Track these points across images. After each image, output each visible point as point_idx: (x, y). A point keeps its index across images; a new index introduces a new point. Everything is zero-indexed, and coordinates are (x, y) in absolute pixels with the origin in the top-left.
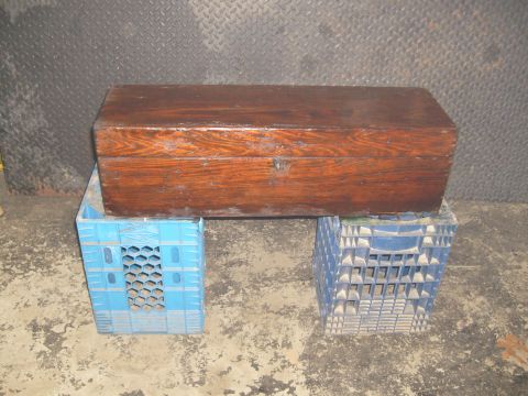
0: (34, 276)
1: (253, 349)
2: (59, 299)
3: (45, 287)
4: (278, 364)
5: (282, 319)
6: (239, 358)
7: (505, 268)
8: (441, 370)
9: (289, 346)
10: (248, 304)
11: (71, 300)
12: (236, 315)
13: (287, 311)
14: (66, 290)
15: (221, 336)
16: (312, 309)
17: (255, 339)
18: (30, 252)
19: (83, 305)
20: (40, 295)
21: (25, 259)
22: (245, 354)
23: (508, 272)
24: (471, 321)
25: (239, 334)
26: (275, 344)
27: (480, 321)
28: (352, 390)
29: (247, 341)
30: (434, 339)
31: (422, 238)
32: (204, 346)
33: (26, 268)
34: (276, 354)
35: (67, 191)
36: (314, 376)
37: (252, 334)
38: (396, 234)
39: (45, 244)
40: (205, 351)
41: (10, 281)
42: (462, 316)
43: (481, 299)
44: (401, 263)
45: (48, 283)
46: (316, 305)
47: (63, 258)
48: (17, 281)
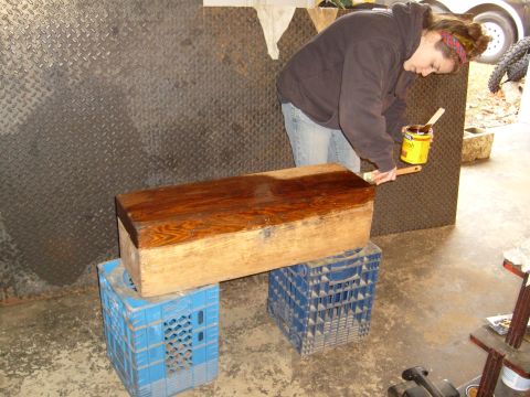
0: (42, 374)
1: (256, 381)
2: (76, 386)
3: (58, 380)
4: (279, 386)
5: (265, 355)
6: (250, 390)
7: (399, 282)
8: (389, 359)
9: (280, 371)
10: (235, 350)
11: (88, 384)
12: (230, 359)
13: (266, 348)
14: (78, 377)
15: (227, 379)
16: (282, 342)
17: (253, 373)
18: (24, 355)
19: (100, 385)
20: (57, 388)
21: (23, 362)
22: (252, 386)
23: (402, 284)
24: (393, 322)
25: (239, 373)
26: (270, 373)
27: (399, 321)
28: (339, 388)
29: (248, 377)
30: (375, 340)
31: (361, 267)
32: (218, 389)
33: (29, 369)
34: (274, 379)
35: (29, 297)
36: (309, 386)
37: (250, 370)
38: (345, 267)
39: (35, 346)
40: (222, 391)
41: (21, 383)
42: (386, 321)
43: (393, 306)
44: (348, 288)
45: (58, 376)
46: (285, 338)
47: (59, 353)
48: (27, 382)
